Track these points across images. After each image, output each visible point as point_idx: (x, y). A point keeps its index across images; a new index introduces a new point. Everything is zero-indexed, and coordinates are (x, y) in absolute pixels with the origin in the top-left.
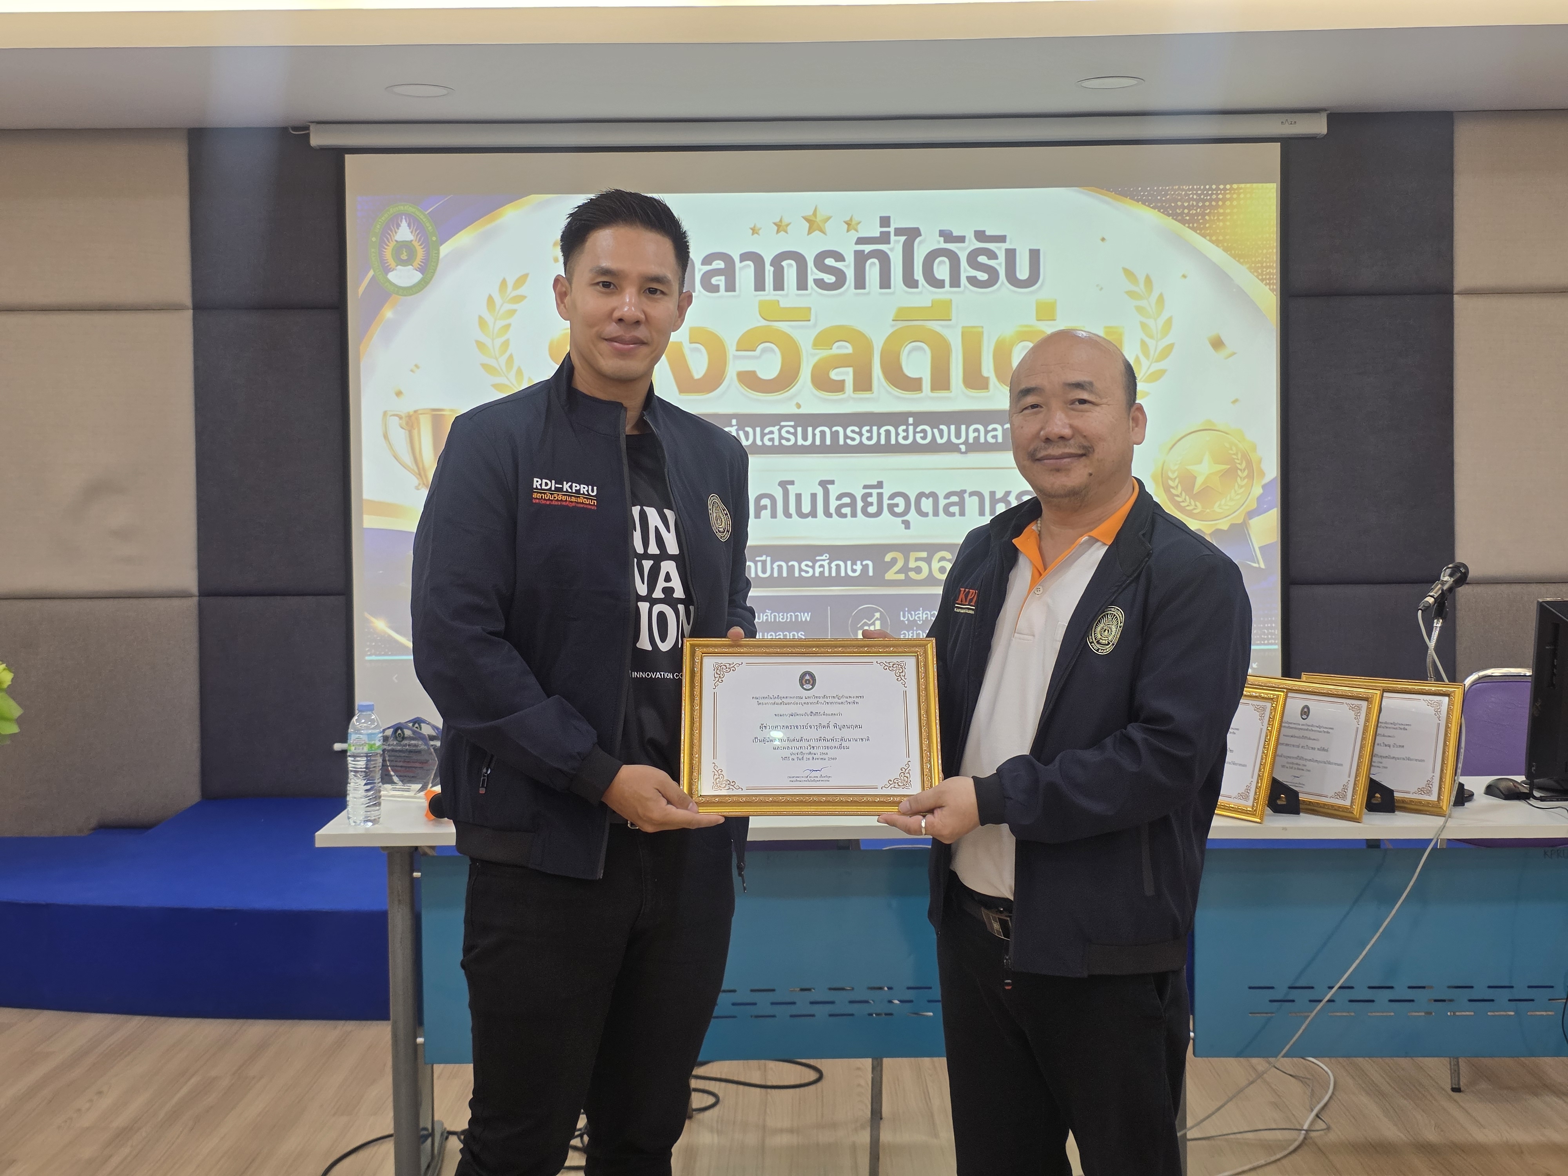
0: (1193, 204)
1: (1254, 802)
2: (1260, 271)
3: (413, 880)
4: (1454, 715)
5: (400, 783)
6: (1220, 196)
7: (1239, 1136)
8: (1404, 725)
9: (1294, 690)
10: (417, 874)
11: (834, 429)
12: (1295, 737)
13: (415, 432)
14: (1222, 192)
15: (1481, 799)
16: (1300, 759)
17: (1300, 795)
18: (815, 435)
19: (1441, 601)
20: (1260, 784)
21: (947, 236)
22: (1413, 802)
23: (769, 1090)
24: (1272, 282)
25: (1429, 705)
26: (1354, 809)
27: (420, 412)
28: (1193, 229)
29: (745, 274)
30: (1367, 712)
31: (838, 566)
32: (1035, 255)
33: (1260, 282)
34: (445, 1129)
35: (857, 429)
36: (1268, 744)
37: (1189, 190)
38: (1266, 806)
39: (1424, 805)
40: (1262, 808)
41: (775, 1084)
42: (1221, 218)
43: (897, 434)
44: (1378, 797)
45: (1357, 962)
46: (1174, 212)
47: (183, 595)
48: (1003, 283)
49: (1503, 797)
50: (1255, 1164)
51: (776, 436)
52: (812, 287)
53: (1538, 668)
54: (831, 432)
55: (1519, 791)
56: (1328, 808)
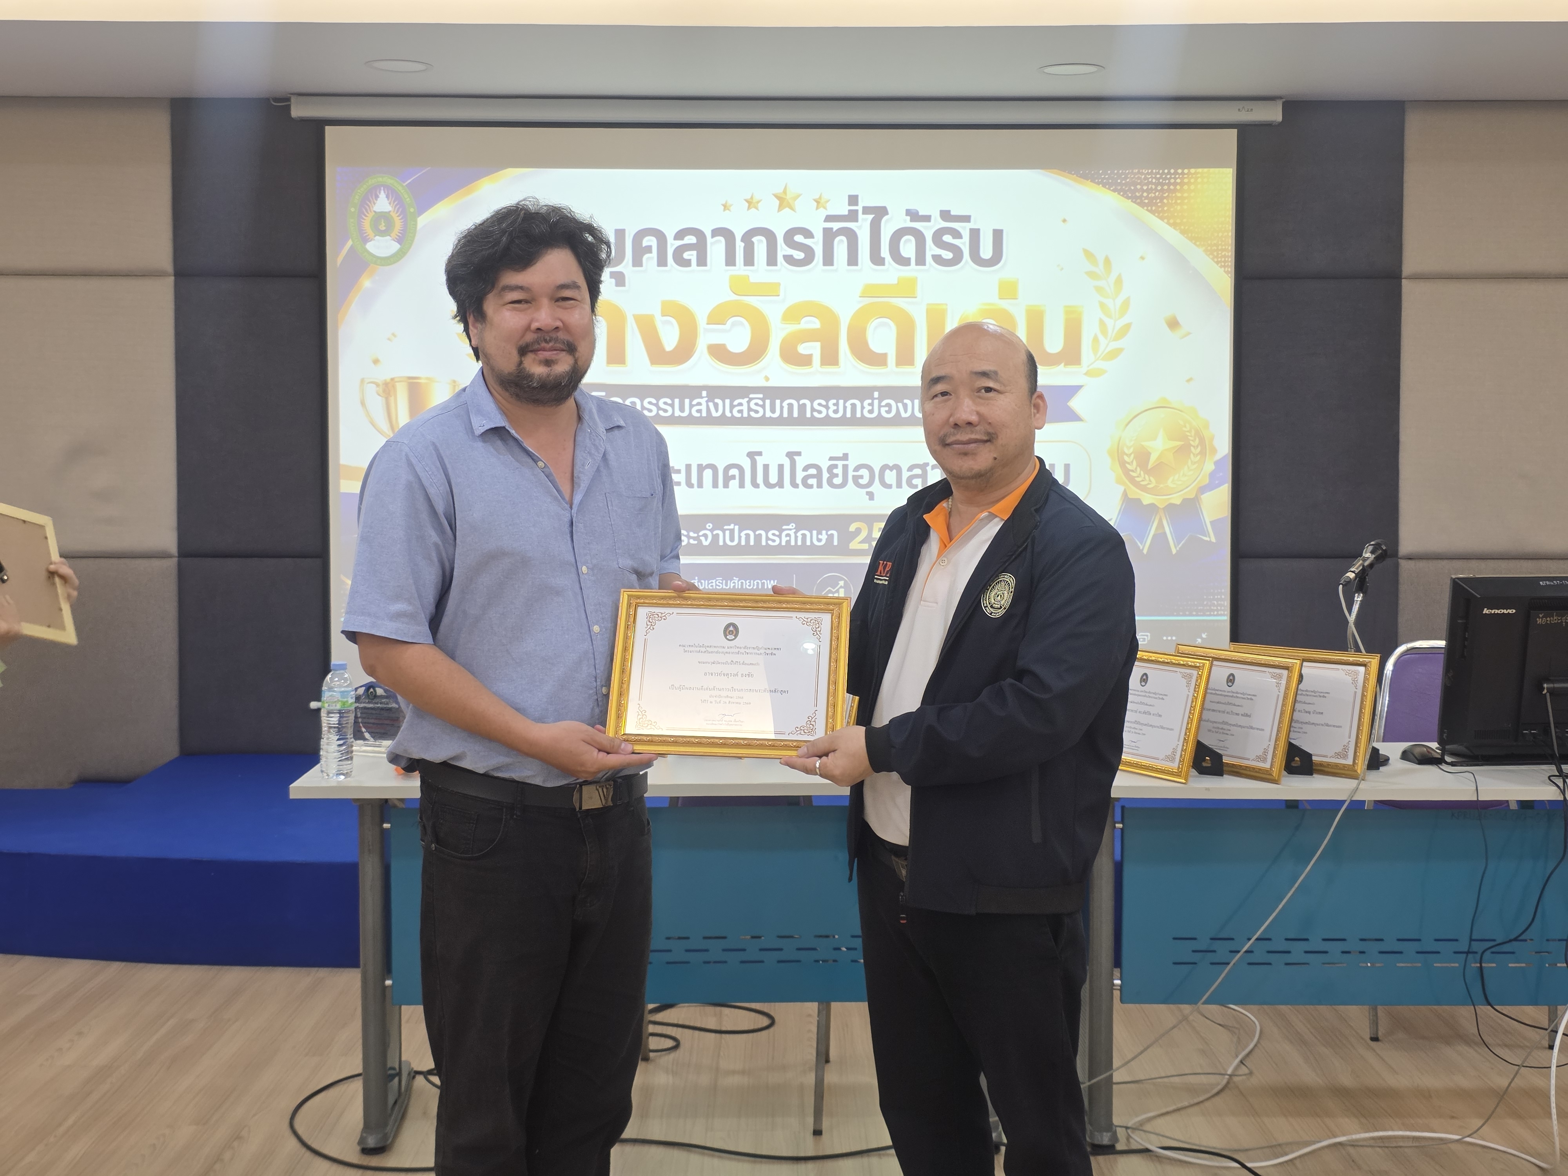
0: (1152, 187)
1: (1179, 764)
2: (1215, 254)
3: (384, 832)
4: (1370, 685)
5: (372, 739)
6: (1178, 181)
7: (1166, 1080)
8: (1323, 693)
9: (1220, 659)
10: (386, 826)
11: (802, 402)
12: (1221, 703)
13: (392, 399)
14: (1181, 176)
15: (1396, 763)
16: (1225, 724)
17: (1224, 758)
18: (782, 407)
19: (1362, 576)
20: (1185, 747)
21: (913, 215)
22: (1330, 765)
23: (724, 1035)
24: (1227, 264)
25: (1346, 675)
26: (1274, 771)
27: (396, 380)
28: (1151, 211)
29: (716, 249)
30: (1287, 680)
31: (804, 536)
32: (998, 235)
33: (1216, 265)
34: (412, 1069)
35: (824, 403)
36: (1194, 710)
37: (1147, 173)
38: (1191, 768)
39: (1340, 769)
40: (1187, 770)
41: (729, 1029)
42: (1179, 201)
43: (863, 408)
44: (1297, 761)
45: (1274, 914)
46: (1134, 195)
47: (163, 555)
48: (967, 261)
49: (1417, 762)
50: (1179, 1105)
51: (745, 408)
52: (781, 263)
53: (1451, 640)
54: (799, 404)
55: (1431, 756)
56: (1249, 771)
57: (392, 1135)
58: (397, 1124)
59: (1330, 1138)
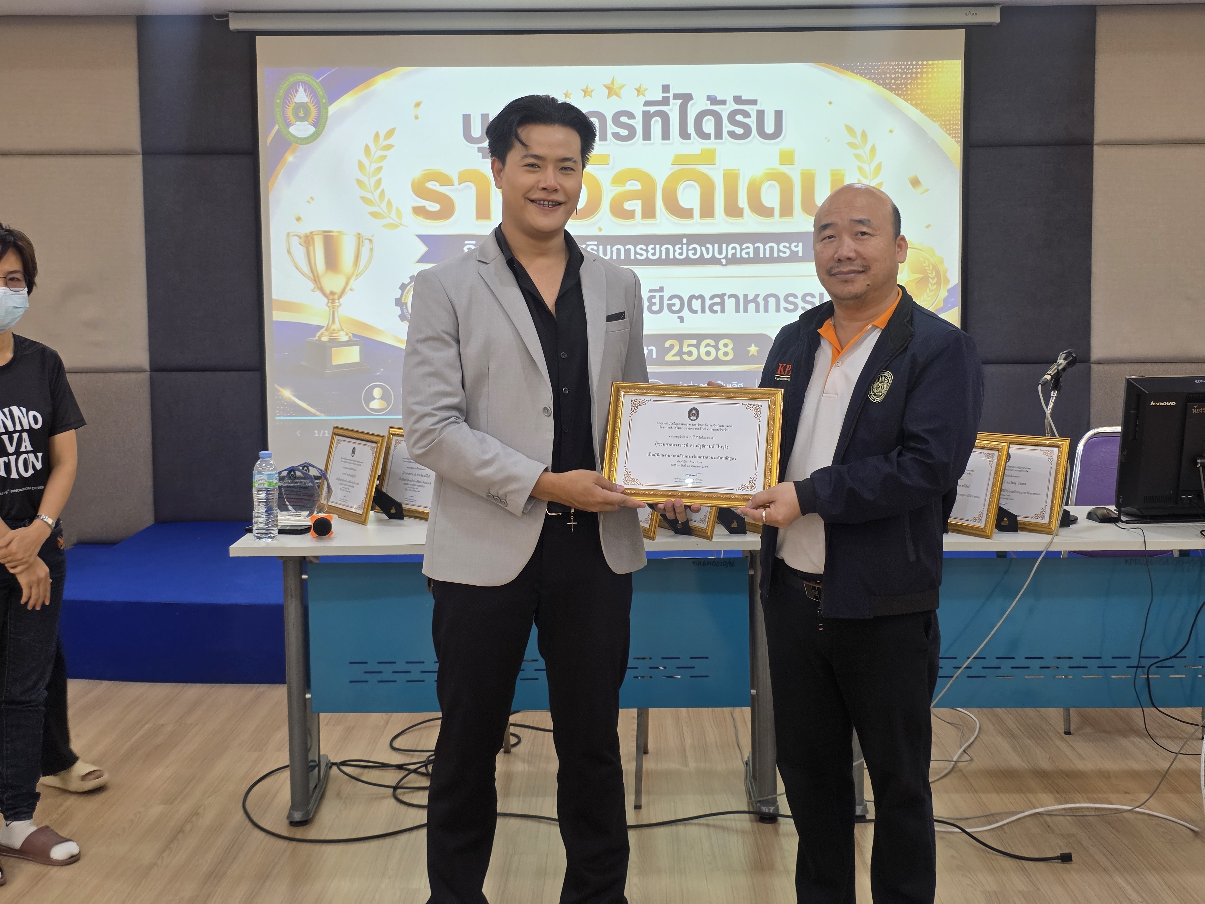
0: (898, 76)
2: (948, 127)
3: (302, 581)
4: (1062, 462)
5: (293, 511)
6: (919, 70)
8: (1026, 468)
10: (304, 577)
11: (627, 247)
13: (311, 248)
14: (921, 67)
15: (1083, 521)
18: (612, 252)
19: (1057, 377)
21: (713, 100)
22: (1032, 524)
24: (957, 135)
25: (1044, 455)
26: (987, 529)
27: (314, 233)
28: (898, 95)
30: (998, 459)
32: (779, 115)
33: (948, 136)
34: (330, 760)
35: (644, 247)
37: (895, 65)
39: (1039, 527)
42: (919, 87)
43: (674, 251)
44: (1004, 520)
45: (987, 639)
46: (884, 82)
47: (139, 370)
48: (754, 136)
49: (1099, 521)
52: (610, 139)
53: (1126, 426)
54: (625, 250)
55: (1110, 516)
56: (968, 529)
57: (313, 811)
58: (317, 802)
59: (1031, 809)
